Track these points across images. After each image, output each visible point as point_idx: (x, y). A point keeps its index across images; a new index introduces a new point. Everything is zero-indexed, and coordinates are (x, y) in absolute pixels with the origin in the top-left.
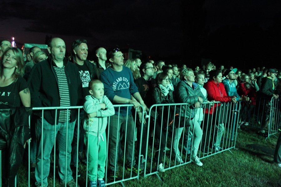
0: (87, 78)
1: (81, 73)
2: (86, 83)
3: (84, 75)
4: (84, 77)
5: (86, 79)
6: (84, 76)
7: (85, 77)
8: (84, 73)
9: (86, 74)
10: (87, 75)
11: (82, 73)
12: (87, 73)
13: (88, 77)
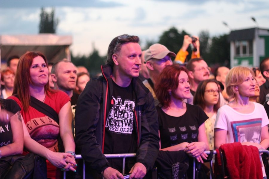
0: (126, 114)
1: (116, 102)
2: (121, 124)
3: (122, 107)
4: (119, 112)
5: (123, 117)
6: (121, 110)
7: (123, 112)
8: (123, 103)
9: (127, 106)
10: (129, 108)
11: (119, 102)
12: (129, 104)
13: (129, 113)
